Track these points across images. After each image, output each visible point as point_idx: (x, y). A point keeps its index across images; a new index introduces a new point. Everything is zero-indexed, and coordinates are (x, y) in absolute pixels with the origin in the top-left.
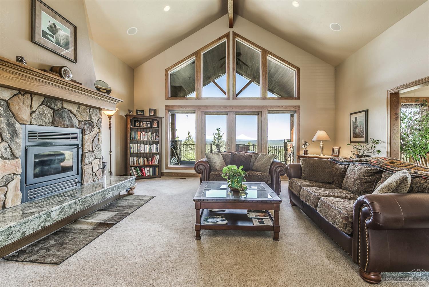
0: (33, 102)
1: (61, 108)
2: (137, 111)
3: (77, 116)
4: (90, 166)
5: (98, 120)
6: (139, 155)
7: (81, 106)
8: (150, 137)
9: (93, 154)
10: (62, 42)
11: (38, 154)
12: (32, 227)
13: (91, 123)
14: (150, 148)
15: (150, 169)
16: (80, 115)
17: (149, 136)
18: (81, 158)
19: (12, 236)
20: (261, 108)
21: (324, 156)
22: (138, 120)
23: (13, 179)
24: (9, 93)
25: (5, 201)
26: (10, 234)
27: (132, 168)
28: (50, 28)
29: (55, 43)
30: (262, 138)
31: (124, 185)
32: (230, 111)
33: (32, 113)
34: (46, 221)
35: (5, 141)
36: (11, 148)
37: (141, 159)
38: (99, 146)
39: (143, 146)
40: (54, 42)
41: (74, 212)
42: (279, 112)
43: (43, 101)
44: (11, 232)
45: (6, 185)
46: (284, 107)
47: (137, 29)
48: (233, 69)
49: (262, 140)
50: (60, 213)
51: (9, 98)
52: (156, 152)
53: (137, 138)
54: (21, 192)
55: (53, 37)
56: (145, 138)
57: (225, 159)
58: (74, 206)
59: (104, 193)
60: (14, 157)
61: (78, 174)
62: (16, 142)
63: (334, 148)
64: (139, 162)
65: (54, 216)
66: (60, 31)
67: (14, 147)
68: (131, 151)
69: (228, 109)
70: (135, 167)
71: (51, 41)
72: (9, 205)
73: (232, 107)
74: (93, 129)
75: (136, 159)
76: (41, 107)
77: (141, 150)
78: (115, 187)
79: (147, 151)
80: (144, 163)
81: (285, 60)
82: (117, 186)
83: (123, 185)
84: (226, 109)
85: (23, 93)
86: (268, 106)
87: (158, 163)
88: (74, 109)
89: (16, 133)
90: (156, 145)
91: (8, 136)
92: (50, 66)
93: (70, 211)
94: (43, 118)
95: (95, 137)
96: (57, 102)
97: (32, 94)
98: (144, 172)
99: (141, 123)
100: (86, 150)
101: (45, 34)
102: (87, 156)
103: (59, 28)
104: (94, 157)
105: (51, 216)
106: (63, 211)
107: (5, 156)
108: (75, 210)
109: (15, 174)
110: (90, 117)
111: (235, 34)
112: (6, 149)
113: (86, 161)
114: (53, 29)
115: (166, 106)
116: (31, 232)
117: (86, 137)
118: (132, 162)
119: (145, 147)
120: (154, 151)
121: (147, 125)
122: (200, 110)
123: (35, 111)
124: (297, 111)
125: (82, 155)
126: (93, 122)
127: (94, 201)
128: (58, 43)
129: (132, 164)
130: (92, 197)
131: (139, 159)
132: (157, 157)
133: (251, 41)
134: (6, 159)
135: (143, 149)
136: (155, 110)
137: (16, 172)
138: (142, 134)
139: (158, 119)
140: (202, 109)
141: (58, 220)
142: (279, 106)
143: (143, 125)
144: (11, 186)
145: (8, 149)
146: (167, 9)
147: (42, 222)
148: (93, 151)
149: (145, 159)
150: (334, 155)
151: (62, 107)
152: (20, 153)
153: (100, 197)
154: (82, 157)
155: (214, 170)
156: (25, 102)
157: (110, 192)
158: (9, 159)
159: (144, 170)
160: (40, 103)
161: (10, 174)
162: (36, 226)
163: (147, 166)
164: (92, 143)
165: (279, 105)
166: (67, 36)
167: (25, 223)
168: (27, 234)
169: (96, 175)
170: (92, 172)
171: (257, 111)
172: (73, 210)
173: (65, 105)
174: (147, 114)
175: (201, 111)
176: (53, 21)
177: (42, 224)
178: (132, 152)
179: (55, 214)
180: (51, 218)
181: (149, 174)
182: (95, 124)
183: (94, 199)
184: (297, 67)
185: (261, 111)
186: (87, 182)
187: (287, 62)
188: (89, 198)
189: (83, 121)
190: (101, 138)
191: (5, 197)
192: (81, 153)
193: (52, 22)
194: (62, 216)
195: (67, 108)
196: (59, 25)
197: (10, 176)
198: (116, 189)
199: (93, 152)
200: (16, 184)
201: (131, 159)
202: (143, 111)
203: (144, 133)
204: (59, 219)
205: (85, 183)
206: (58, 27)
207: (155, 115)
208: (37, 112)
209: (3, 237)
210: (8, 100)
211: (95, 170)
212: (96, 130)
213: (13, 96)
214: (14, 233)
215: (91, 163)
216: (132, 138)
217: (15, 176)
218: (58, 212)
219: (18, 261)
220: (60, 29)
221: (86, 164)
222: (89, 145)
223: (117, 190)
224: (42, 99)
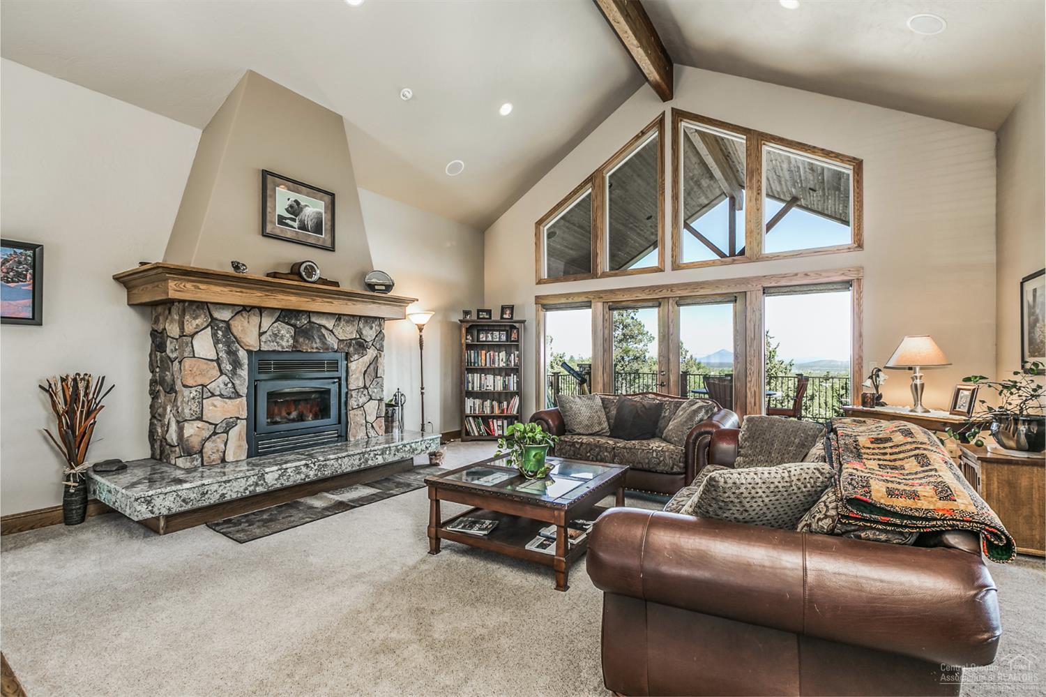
0: (263, 319)
1: (308, 322)
2: (479, 311)
3: (336, 333)
4: (361, 412)
5: (376, 336)
6: (483, 395)
7: (342, 316)
8: (504, 360)
9: (366, 392)
10: (310, 224)
11: (273, 392)
12: (236, 490)
13: (363, 343)
14: (505, 381)
15: (503, 423)
16: (341, 331)
17: (501, 359)
18: (345, 399)
19: (206, 496)
20: (743, 283)
21: (928, 411)
22: (484, 328)
23: (236, 425)
24: (230, 311)
25: (225, 452)
26: (203, 494)
27: (470, 418)
28: (290, 209)
29: (299, 229)
30: (748, 359)
31: (411, 447)
32: (665, 298)
33: (261, 334)
34: (257, 484)
35: (226, 375)
36: (233, 384)
37: (488, 403)
38: (379, 380)
39: (490, 377)
40: (296, 227)
41: (305, 479)
42: (797, 289)
43: (279, 316)
44: (206, 490)
45: (227, 432)
46: (812, 274)
47: (462, 163)
48: (673, 197)
49: (748, 364)
50: (279, 477)
51: (230, 317)
52: (515, 389)
53: (480, 363)
54: (247, 443)
55: (294, 220)
56: (494, 363)
57: (607, 410)
58: (304, 469)
59: (363, 456)
60: (238, 395)
61: (340, 422)
62: (240, 376)
63: (959, 390)
64: (483, 408)
65: (270, 480)
66: (307, 208)
67: (237, 382)
68: (468, 387)
69: (661, 293)
70: (475, 417)
71: (292, 227)
72: (229, 458)
73: (670, 287)
74: (365, 352)
75: (478, 402)
76: (275, 325)
77: (487, 386)
78: (390, 450)
79: (499, 387)
80: (492, 412)
81: (814, 147)
82: (393, 449)
83: (408, 446)
84: (656, 294)
85: (248, 309)
86: (765, 276)
87: (518, 413)
88: (329, 324)
89: (239, 364)
90: (515, 376)
91: (228, 368)
92: (289, 264)
93: (298, 476)
94: (278, 340)
95: (370, 364)
96: (301, 315)
97: (261, 310)
98: (492, 428)
99: (489, 335)
100: (352, 387)
101: (281, 220)
102: (354, 395)
103: (305, 204)
104: (368, 397)
105: (264, 479)
106: (285, 475)
107: (225, 393)
108: (307, 476)
109: (238, 418)
110: (359, 332)
111: (676, 113)
112: (226, 385)
113: (353, 403)
114: (295, 209)
115: (537, 297)
116: (234, 496)
117: (353, 366)
118: (471, 407)
119: (494, 380)
120: (513, 387)
121: (500, 338)
122: (601, 299)
123: (266, 332)
124: (855, 284)
125: (347, 393)
126: (365, 340)
127: (344, 467)
128: (303, 227)
129: (471, 411)
130: (340, 460)
131: (483, 403)
132: (516, 400)
133: (717, 121)
134: (227, 398)
135: (492, 383)
136: (512, 308)
137: (239, 416)
138: (488, 355)
139: (517, 325)
140: (606, 298)
141: (276, 486)
142: (796, 275)
143: (492, 338)
144: (233, 433)
145: (230, 385)
146: (506, 109)
147: (250, 486)
148: (365, 387)
149: (495, 403)
150: (957, 409)
151: (310, 320)
152: (243, 390)
153: (357, 462)
154: (347, 397)
155: (569, 432)
156: (251, 321)
157: (377, 456)
158: (230, 398)
159: (491, 423)
160: (274, 320)
161: (231, 418)
162: (242, 490)
163: (498, 418)
164: (364, 374)
165: (796, 272)
166: (320, 214)
167: (225, 482)
168: (228, 498)
169: (372, 426)
170: (364, 422)
171: (732, 291)
172: (303, 476)
173: (314, 319)
174: (496, 316)
175: (604, 302)
176: (294, 196)
177: (251, 489)
178: (470, 389)
179: (271, 477)
180: (265, 482)
181: (500, 432)
182: (371, 343)
183: (343, 465)
184: (854, 159)
185: (745, 292)
186: (355, 436)
187: (823, 150)
188: (332, 461)
189: (346, 340)
190: (383, 367)
191: (225, 447)
192: (344, 390)
193: (293, 199)
194: (283, 482)
195: (318, 322)
196: (303, 199)
197: (231, 420)
198: (393, 452)
199: (367, 389)
200: (240, 432)
201: (469, 403)
202: (489, 312)
203: (492, 353)
204: (279, 486)
205: (352, 439)
206: (302, 203)
207: (512, 318)
208: (268, 333)
209: (195, 495)
210: (230, 320)
211: (371, 418)
212: (371, 353)
213: (236, 314)
214: (209, 492)
215: (362, 406)
216: (471, 363)
217: (239, 421)
218: (277, 476)
219: (214, 530)
220: (306, 206)
221: (353, 409)
222: (358, 378)
223: (395, 454)
224: (277, 314)
